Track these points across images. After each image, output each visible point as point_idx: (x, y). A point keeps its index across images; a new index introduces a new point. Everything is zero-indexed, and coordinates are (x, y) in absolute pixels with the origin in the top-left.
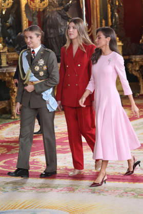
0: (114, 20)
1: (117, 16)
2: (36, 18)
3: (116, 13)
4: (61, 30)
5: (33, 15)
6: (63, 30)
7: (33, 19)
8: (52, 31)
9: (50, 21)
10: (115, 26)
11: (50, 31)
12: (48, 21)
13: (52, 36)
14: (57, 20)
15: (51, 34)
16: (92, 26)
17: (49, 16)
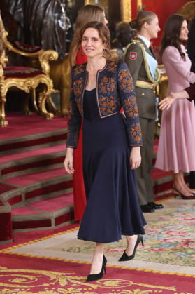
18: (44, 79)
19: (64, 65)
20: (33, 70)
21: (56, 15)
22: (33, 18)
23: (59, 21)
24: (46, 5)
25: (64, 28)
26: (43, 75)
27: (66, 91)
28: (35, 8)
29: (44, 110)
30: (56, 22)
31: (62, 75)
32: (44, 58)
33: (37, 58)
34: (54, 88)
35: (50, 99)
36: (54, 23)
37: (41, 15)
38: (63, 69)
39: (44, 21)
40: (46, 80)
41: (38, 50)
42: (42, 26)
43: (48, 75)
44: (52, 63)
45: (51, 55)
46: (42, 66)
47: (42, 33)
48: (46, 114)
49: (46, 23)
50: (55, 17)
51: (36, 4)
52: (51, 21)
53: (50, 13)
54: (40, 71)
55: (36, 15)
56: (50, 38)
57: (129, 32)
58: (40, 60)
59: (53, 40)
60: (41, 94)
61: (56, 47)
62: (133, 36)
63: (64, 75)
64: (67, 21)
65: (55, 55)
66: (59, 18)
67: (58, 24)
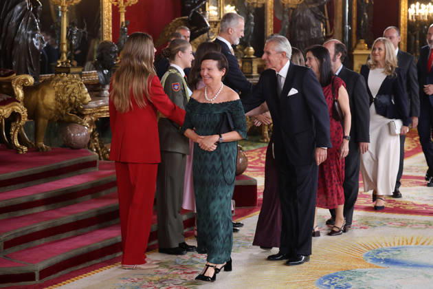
0: (362, 22)
1: (367, 16)
2: (286, 16)
3: (365, 14)
4: (313, 32)
5: (284, 12)
6: (315, 32)
7: (283, 17)
8: (302, 33)
9: (301, 21)
10: (364, 30)
11: (299, 32)
12: (298, 20)
13: (302, 39)
14: (309, 19)
15: (300, 36)
16: (335, 28)
17: (299, 15)
18: (18, 108)
19: (40, 91)
20: (5, 97)
21: (30, 32)
22: (3, 35)
23: (34, 39)
24: (19, 20)
25: (38, 47)
26: (16, 103)
27: (43, 122)
28: (6, 24)
29: (17, 143)
30: (30, 39)
31: (38, 103)
32: (17, 83)
33: (9, 83)
34: (28, 118)
35: (22, 129)
36: (27, 41)
37: (13, 32)
38: (39, 96)
39: (16, 39)
40: (19, 108)
41: (11, 73)
42: (13, 44)
43: (22, 103)
44: (27, 89)
45: (26, 80)
46: (16, 93)
47: (13, 52)
48: (19, 148)
49: (18, 42)
50: (28, 35)
51: (7, 20)
52: (24, 39)
53: (23, 30)
54: (13, 98)
55: (7, 32)
56: (23, 59)
57: (111, 52)
58: (14, 86)
59: (26, 61)
60: (13, 124)
61: (28, 69)
62: (115, 57)
63: (41, 102)
64: (42, 39)
65: (31, 80)
66: (33, 36)
67: (32, 41)
